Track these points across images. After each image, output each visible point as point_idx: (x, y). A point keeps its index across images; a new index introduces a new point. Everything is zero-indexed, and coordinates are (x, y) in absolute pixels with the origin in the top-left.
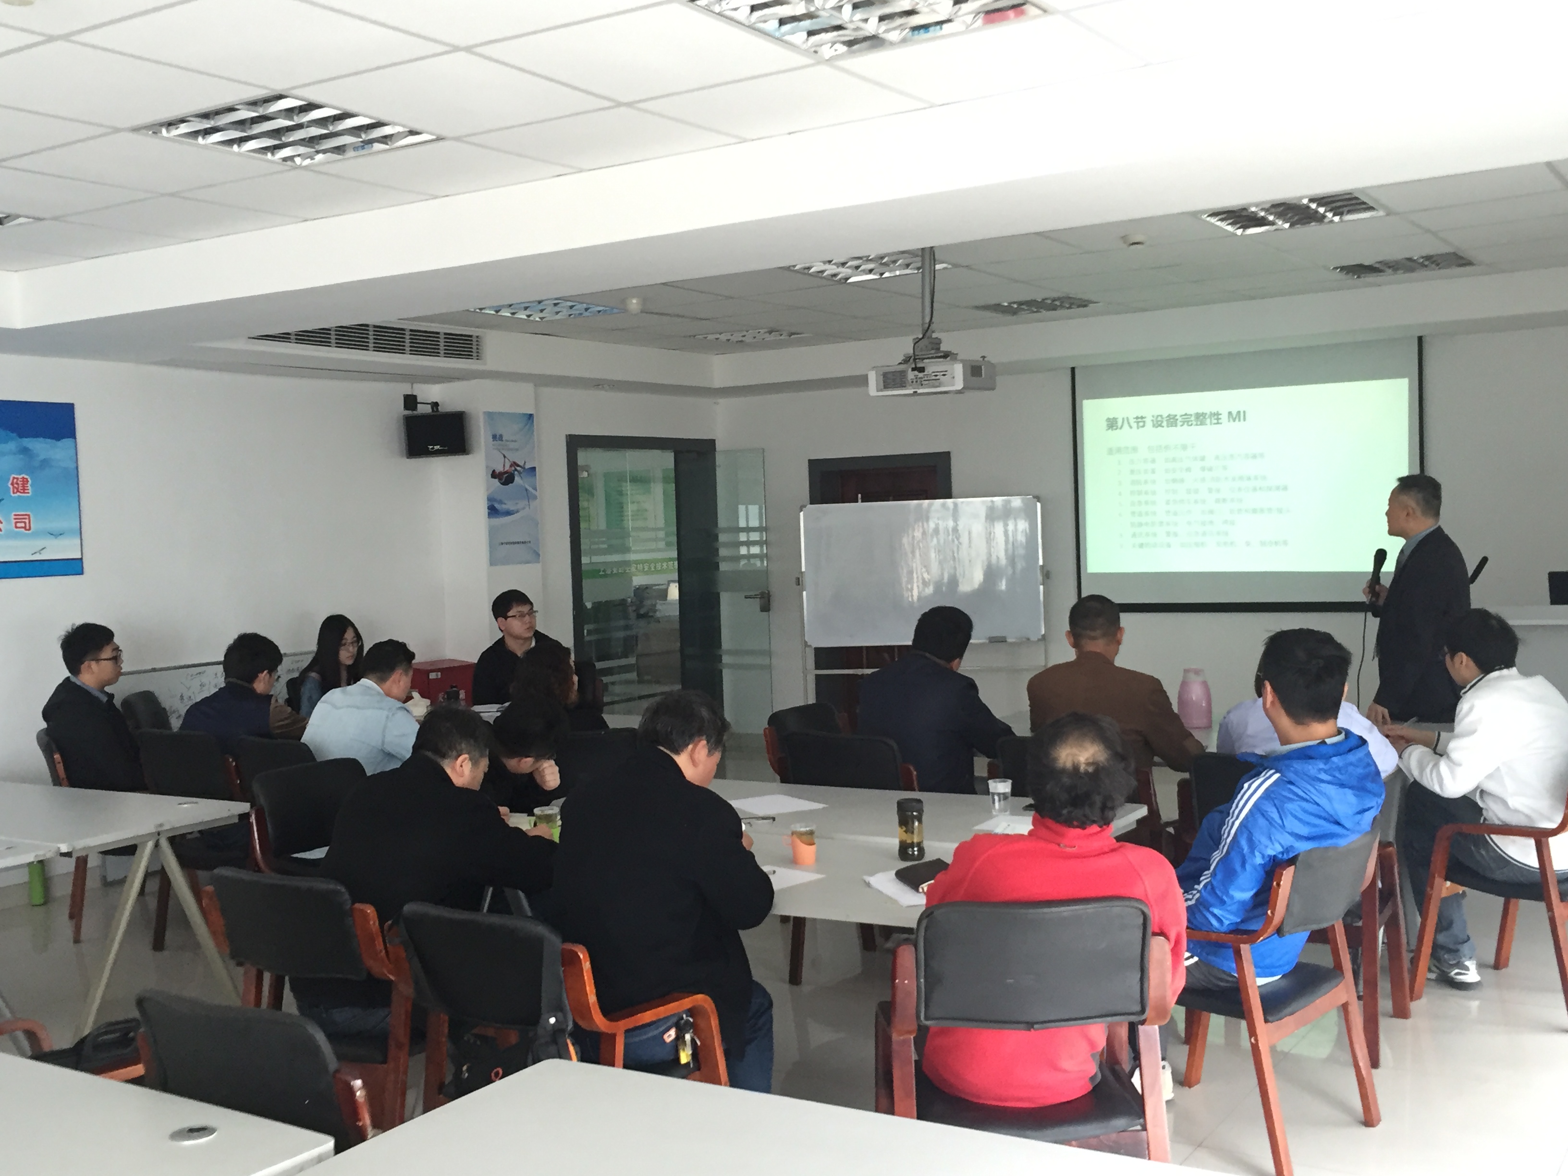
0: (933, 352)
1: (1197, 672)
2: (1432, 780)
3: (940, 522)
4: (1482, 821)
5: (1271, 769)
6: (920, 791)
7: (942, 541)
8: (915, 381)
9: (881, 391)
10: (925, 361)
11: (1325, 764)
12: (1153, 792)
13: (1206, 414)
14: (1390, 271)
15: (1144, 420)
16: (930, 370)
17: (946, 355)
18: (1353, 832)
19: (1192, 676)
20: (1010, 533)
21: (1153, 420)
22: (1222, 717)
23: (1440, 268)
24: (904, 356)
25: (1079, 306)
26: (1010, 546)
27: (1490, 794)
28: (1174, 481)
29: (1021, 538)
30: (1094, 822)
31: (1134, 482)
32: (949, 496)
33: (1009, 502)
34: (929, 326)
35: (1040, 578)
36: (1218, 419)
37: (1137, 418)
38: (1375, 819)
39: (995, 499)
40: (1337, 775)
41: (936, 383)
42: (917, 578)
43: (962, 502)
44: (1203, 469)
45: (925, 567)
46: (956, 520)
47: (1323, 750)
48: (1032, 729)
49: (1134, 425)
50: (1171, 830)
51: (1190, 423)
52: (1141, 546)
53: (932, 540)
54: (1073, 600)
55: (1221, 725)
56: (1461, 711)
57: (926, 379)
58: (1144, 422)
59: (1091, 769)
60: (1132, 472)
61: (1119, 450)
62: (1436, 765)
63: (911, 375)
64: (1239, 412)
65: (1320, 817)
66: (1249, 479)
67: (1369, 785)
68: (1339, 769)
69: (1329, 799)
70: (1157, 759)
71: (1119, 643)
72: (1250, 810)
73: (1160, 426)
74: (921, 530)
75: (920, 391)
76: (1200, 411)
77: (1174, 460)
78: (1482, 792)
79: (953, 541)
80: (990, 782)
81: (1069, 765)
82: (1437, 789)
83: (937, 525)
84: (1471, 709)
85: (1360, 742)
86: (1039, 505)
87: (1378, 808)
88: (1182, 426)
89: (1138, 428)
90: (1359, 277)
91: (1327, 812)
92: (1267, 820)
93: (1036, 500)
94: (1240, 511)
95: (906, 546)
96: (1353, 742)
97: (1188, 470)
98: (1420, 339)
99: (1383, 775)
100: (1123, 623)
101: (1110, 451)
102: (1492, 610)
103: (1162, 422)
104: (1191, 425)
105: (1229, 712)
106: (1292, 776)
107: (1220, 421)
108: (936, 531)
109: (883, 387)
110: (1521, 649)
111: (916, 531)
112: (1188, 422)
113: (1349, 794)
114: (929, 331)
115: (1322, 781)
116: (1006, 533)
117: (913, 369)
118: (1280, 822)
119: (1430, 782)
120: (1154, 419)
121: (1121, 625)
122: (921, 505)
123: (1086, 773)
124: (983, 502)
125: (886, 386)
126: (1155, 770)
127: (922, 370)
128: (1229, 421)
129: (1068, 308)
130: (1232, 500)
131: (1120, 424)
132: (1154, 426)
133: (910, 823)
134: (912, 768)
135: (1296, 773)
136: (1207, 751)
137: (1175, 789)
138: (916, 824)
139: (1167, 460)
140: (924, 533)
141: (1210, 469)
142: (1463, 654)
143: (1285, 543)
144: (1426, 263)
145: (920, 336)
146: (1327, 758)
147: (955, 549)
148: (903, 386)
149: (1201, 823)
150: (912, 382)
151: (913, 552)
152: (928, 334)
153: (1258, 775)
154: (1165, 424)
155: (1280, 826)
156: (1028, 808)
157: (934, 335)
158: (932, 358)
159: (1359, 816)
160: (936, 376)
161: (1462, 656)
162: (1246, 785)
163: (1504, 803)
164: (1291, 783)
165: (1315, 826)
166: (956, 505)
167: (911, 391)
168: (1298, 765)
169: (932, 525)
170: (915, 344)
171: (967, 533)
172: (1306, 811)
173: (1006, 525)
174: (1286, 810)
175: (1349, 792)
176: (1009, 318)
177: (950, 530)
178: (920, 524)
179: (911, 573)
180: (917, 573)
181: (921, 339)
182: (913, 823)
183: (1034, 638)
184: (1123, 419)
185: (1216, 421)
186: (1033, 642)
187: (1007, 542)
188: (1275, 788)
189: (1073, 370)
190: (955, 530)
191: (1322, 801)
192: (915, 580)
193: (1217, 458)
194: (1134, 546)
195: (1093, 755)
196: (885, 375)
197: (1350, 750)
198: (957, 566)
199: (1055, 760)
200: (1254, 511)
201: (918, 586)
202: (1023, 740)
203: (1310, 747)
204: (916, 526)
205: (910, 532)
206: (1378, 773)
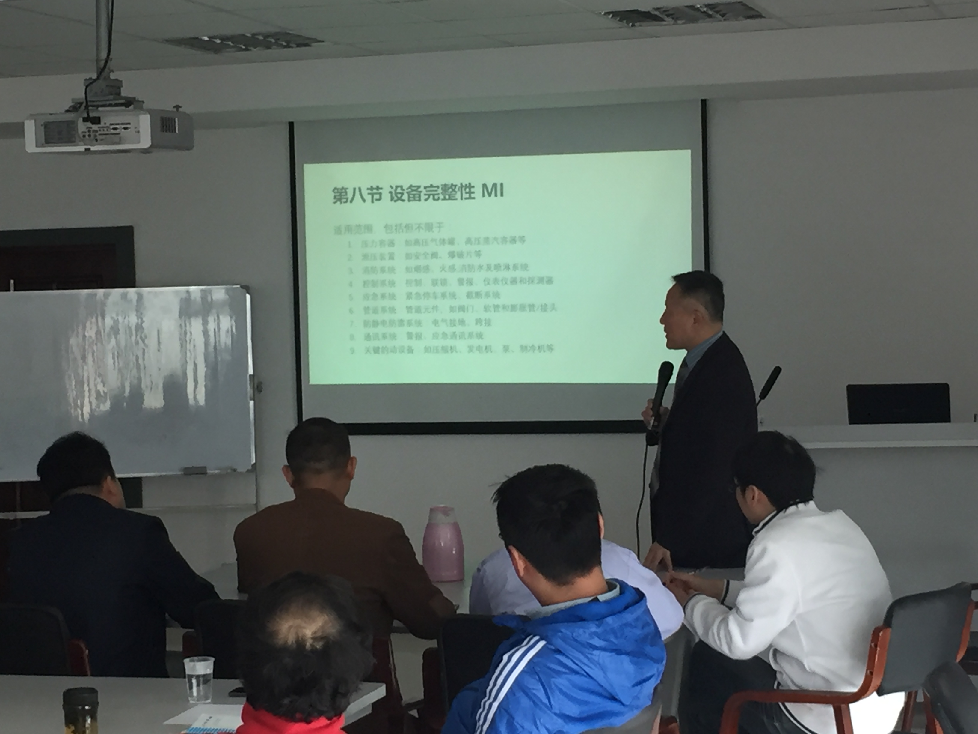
0: (111, 97)
1: (446, 511)
2: (720, 639)
3: (120, 319)
4: (775, 687)
5: (534, 636)
6: (93, 675)
7: (123, 343)
8: (87, 134)
9: (43, 146)
10: (100, 109)
11: (598, 626)
12: (392, 667)
13: (456, 186)
14: (669, 20)
15: (380, 191)
16: (106, 121)
17: (129, 103)
18: (631, 707)
19: (440, 517)
20: (211, 333)
21: (391, 192)
22: (475, 569)
23: (725, 20)
24: (73, 100)
25: (298, 46)
26: (211, 349)
27: (783, 654)
28: (418, 269)
29: (225, 340)
30: (321, 714)
31: (367, 270)
32: (133, 285)
33: (210, 292)
34: (106, 62)
35: (250, 391)
36: (470, 193)
37: (372, 188)
38: (656, 689)
39: (192, 288)
40: (613, 639)
41: (116, 138)
42: (89, 390)
43: (149, 292)
44: (452, 255)
45: (100, 375)
46: (140, 315)
47: (596, 609)
48: (241, 589)
49: (368, 198)
50: (414, 713)
51: (436, 197)
52: (376, 350)
53: (109, 342)
54: (292, 425)
55: (474, 579)
56: (752, 554)
57: (102, 132)
58: (380, 194)
59: (319, 645)
60: (365, 257)
61: (349, 229)
62: (725, 621)
63: (82, 127)
64: (495, 185)
65: (593, 692)
66: (507, 267)
67: (648, 649)
68: (614, 632)
69: (603, 669)
70: (396, 623)
71: (350, 477)
72: (511, 688)
73: (400, 199)
74: (95, 329)
75: (93, 148)
76: (449, 182)
77: (417, 242)
78: (776, 652)
79: (137, 343)
80: (186, 661)
81: (291, 639)
82: (725, 650)
83: (116, 322)
84: (764, 551)
85: (637, 597)
86: (248, 297)
87: (659, 675)
88: (426, 200)
89: (373, 202)
90: (633, 26)
91: (602, 686)
92: (530, 698)
93: (244, 290)
94: (496, 307)
95: (75, 349)
96: (629, 597)
97: (434, 255)
98: (704, 102)
99: (664, 637)
100: (353, 453)
101: (338, 230)
102: (786, 432)
103: (402, 194)
104: (438, 199)
105: (483, 563)
106: (559, 643)
107: (472, 195)
108: (115, 330)
109: (43, 141)
110: (818, 478)
111: (88, 328)
112: (434, 195)
113: (625, 661)
114: (106, 70)
115: (595, 648)
116: (205, 333)
117: (85, 120)
118: (546, 701)
119: (718, 642)
120: (393, 191)
121: (352, 455)
122: (96, 295)
123: (314, 651)
124: (177, 292)
125: (48, 141)
126: (394, 637)
127: (97, 121)
128: (483, 196)
129: (285, 47)
130: (487, 295)
131: (350, 196)
132: (392, 199)
133: (81, 719)
134: (83, 646)
135: (564, 639)
136: (458, 612)
137: (420, 661)
138: (89, 721)
139: (407, 243)
140: (98, 333)
141: (461, 255)
142: (755, 488)
143: (550, 348)
144: (710, 12)
145: (94, 76)
146: (600, 619)
147: (140, 354)
148: (70, 141)
149: (450, 705)
150: (84, 136)
151: (84, 358)
152: (104, 74)
153: (518, 643)
154: (405, 197)
155: (547, 707)
156: (236, 693)
157: (113, 76)
158: (110, 105)
159: (639, 687)
160: (115, 129)
161: (753, 490)
162: (505, 657)
163: (801, 665)
164: (559, 652)
165: (586, 703)
166: (140, 297)
167: (82, 148)
168: (565, 630)
169: (108, 321)
170: (87, 87)
171: (155, 333)
172: (575, 686)
173: (205, 323)
174: (553, 686)
175: (625, 659)
176: (210, 56)
177: (133, 328)
178: (94, 320)
179: (80, 383)
180: (88, 385)
181: (95, 80)
182: (85, 721)
183: (242, 469)
184: (355, 189)
185: (467, 196)
186: (241, 473)
187: (206, 344)
188: (540, 659)
189: (291, 125)
190: (139, 327)
191: (595, 672)
192: (87, 394)
193: (469, 241)
194: (368, 351)
195: (322, 627)
196: (47, 126)
197: (626, 608)
198: (142, 375)
199: (274, 634)
200: (513, 308)
201: (90, 403)
202: (229, 604)
203: (579, 605)
204: (88, 324)
205: (80, 330)
206: (657, 632)
